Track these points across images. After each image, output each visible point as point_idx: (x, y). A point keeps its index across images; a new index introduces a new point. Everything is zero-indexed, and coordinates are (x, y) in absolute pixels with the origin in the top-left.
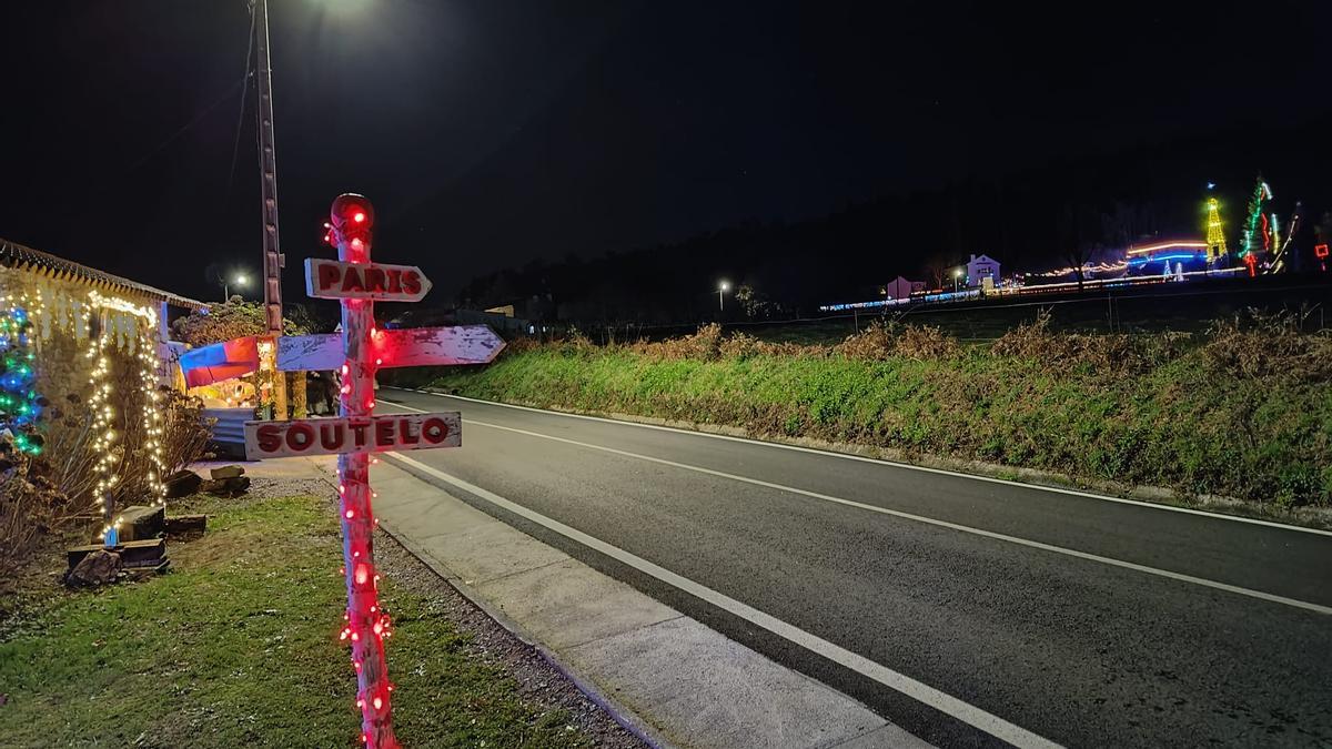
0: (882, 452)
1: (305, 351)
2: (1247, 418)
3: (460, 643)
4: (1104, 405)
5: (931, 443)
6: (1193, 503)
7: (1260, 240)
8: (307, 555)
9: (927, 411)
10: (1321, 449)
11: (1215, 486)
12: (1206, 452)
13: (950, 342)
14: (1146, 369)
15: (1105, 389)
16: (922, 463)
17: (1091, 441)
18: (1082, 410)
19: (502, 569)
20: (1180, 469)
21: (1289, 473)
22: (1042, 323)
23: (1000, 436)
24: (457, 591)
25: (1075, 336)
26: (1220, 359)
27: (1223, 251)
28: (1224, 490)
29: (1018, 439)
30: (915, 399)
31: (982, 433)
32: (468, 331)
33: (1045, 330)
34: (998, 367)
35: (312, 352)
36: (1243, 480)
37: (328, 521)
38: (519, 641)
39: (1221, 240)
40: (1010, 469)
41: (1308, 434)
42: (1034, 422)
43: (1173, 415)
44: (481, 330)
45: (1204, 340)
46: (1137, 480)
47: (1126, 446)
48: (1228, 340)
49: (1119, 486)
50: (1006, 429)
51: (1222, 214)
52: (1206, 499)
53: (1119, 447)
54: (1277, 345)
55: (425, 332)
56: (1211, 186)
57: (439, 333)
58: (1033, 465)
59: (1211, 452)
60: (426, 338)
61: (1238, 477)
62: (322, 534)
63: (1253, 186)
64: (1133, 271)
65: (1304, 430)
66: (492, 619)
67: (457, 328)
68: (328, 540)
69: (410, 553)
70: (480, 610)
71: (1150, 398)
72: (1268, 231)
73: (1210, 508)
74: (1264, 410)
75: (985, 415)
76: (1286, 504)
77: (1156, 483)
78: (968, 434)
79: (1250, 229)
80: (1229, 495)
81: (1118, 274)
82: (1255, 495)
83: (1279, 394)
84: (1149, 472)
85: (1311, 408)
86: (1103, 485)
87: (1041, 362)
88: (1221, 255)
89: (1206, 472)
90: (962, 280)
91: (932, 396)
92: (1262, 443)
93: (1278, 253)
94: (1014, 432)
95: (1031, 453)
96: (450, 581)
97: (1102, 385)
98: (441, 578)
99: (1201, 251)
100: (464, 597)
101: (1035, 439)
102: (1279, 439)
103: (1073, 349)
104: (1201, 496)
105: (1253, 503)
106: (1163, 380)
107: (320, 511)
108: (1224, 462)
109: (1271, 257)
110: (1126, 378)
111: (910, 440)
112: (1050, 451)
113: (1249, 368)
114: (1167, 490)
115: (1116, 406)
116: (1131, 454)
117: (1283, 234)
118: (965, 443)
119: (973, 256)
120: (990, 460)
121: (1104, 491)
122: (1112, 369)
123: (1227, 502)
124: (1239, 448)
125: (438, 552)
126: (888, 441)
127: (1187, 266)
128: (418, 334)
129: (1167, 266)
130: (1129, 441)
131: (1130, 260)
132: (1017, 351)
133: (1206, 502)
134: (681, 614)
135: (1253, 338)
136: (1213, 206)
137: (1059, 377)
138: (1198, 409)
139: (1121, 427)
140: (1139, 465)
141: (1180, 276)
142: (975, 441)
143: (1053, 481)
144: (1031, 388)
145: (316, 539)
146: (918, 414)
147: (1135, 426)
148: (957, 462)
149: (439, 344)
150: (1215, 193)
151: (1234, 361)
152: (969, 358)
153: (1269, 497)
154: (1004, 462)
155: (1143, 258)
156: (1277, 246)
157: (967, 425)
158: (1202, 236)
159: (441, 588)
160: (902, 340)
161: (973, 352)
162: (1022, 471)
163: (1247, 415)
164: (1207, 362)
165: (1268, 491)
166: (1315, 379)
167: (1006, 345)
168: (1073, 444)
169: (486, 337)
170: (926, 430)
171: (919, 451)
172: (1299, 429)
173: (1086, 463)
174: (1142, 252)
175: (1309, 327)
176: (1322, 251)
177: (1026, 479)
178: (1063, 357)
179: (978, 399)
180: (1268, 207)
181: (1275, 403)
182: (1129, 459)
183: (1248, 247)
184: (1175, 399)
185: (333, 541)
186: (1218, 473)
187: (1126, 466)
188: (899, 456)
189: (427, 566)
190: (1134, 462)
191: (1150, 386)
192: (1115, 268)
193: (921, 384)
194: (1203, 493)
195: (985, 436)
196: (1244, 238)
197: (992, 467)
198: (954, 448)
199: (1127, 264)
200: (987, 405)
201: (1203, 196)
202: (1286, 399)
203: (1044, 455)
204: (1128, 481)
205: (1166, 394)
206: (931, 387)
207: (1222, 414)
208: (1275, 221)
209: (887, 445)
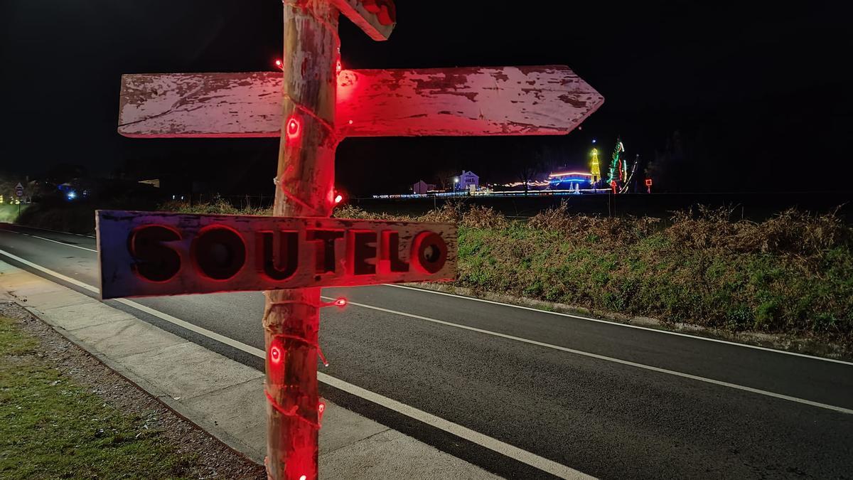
0: (457, 290)
1: (183, 102)
2: (702, 274)
3: (186, 464)
4: (608, 263)
5: (491, 284)
6: (673, 328)
7: (617, 174)
8: (7, 375)
9: (487, 263)
10: (751, 295)
11: (686, 317)
12: (679, 295)
13: (500, 218)
14: (633, 241)
15: (608, 252)
16: (485, 298)
17: (603, 286)
18: (595, 265)
19: (204, 386)
20: (663, 306)
21: (733, 310)
22: (563, 208)
23: (539, 281)
24: (170, 409)
25: (585, 217)
26: (681, 236)
27: (599, 179)
28: (691, 320)
29: (552, 284)
30: (478, 254)
31: (527, 279)
32: (533, 76)
33: (565, 213)
34: (533, 235)
35: (197, 104)
36: (704, 314)
37: (26, 341)
38: (249, 461)
39: (598, 172)
40: (547, 304)
41: (742, 285)
42: (562, 273)
43: (655, 270)
44: (559, 75)
45: (670, 224)
46: (635, 313)
47: (627, 290)
48: (685, 224)
49: (623, 317)
50: (544, 276)
51: (599, 157)
52: (680, 326)
53: (622, 290)
54: (716, 229)
55: (442, 75)
56: (594, 141)
57: (471, 78)
58: (563, 302)
59: (682, 296)
60: (443, 86)
61: (701, 312)
62: (20, 354)
63: (615, 144)
64: (552, 186)
65: (739, 283)
66: (214, 438)
67: (507, 71)
68: (27, 359)
69: (113, 372)
70: (199, 428)
71: (638, 259)
72: (621, 169)
73: (684, 331)
74: (712, 269)
75: (528, 267)
76: (732, 330)
77: (647, 315)
78: (517, 279)
79: (613, 168)
80: (694, 323)
81: (544, 188)
82: (712, 324)
83: (720, 259)
84: (642, 308)
85: (741, 269)
86: (612, 315)
87: (562, 233)
88: (598, 181)
89: (680, 308)
90: (458, 185)
91: (490, 253)
92: (714, 290)
93: (627, 181)
94: (549, 279)
95: (562, 293)
96: (161, 399)
97: (606, 249)
98: (150, 396)
99: (588, 178)
100: (179, 416)
101: (564, 283)
102: (724, 288)
103: (584, 227)
104: (677, 324)
105: (711, 329)
106: (646, 248)
107: (15, 332)
108: (691, 302)
109: (622, 184)
110: (621, 246)
111: (476, 283)
112: (575, 292)
113: (700, 242)
114: (655, 320)
115: (617, 264)
116: (630, 295)
117: (629, 171)
118: (515, 285)
119: (464, 171)
120: (534, 297)
121: (612, 319)
122: (612, 240)
123: (694, 328)
124: (699, 293)
125: (140, 369)
126: (461, 282)
127: (582, 186)
128: (425, 78)
129: (571, 185)
130: (628, 287)
131: (552, 180)
132: (546, 226)
133: (681, 328)
134: (388, 428)
135: (701, 223)
136: (595, 153)
137: (575, 243)
138: (670, 267)
139: (622, 278)
140: (635, 303)
141: (577, 191)
142: (522, 284)
143: (578, 313)
144: (558, 250)
145: (15, 358)
146: (481, 265)
147: (631, 278)
148: (511, 298)
149: (471, 96)
150: (595, 146)
151: (689, 238)
152: (512, 229)
153: (720, 325)
154: (543, 299)
155: (558, 180)
156: (626, 178)
157: (516, 273)
158: (589, 170)
159: (153, 406)
160: (466, 215)
161: (515, 225)
162: (556, 305)
163: (703, 271)
164: (673, 238)
165: (718, 321)
166: (741, 251)
167: (539, 221)
168: (590, 288)
169: (573, 86)
170: (488, 276)
171: (483, 290)
172: (735, 282)
173: (600, 301)
174: (558, 176)
175: (734, 218)
176: (649, 182)
177: (559, 310)
178: (578, 231)
179: (520, 255)
180: (623, 156)
181: (717, 265)
182: (628, 299)
183: (612, 177)
184: (654, 260)
185: (33, 360)
186: (687, 310)
187: (627, 303)
188: (469, 293)
189: (134, 385)
190: (631, 300)
191: (636, 252)
192: (542, 184)
193: (482, 244)
194: (678, 322)
195: (530, 281)
196: (610, 173)
197: (535, 302)
198: (507, 288)
199: (549, 182)
200: (529, 260)
201: (590, 146)
202: (724, 262)
203: (570, 295)
204: (629, 313)
205: (648, 257)
206: (489, 247)
207: (685, 271)
208: (625, 164)
209: (460, 285)
